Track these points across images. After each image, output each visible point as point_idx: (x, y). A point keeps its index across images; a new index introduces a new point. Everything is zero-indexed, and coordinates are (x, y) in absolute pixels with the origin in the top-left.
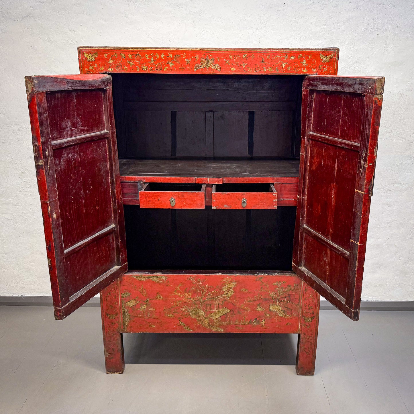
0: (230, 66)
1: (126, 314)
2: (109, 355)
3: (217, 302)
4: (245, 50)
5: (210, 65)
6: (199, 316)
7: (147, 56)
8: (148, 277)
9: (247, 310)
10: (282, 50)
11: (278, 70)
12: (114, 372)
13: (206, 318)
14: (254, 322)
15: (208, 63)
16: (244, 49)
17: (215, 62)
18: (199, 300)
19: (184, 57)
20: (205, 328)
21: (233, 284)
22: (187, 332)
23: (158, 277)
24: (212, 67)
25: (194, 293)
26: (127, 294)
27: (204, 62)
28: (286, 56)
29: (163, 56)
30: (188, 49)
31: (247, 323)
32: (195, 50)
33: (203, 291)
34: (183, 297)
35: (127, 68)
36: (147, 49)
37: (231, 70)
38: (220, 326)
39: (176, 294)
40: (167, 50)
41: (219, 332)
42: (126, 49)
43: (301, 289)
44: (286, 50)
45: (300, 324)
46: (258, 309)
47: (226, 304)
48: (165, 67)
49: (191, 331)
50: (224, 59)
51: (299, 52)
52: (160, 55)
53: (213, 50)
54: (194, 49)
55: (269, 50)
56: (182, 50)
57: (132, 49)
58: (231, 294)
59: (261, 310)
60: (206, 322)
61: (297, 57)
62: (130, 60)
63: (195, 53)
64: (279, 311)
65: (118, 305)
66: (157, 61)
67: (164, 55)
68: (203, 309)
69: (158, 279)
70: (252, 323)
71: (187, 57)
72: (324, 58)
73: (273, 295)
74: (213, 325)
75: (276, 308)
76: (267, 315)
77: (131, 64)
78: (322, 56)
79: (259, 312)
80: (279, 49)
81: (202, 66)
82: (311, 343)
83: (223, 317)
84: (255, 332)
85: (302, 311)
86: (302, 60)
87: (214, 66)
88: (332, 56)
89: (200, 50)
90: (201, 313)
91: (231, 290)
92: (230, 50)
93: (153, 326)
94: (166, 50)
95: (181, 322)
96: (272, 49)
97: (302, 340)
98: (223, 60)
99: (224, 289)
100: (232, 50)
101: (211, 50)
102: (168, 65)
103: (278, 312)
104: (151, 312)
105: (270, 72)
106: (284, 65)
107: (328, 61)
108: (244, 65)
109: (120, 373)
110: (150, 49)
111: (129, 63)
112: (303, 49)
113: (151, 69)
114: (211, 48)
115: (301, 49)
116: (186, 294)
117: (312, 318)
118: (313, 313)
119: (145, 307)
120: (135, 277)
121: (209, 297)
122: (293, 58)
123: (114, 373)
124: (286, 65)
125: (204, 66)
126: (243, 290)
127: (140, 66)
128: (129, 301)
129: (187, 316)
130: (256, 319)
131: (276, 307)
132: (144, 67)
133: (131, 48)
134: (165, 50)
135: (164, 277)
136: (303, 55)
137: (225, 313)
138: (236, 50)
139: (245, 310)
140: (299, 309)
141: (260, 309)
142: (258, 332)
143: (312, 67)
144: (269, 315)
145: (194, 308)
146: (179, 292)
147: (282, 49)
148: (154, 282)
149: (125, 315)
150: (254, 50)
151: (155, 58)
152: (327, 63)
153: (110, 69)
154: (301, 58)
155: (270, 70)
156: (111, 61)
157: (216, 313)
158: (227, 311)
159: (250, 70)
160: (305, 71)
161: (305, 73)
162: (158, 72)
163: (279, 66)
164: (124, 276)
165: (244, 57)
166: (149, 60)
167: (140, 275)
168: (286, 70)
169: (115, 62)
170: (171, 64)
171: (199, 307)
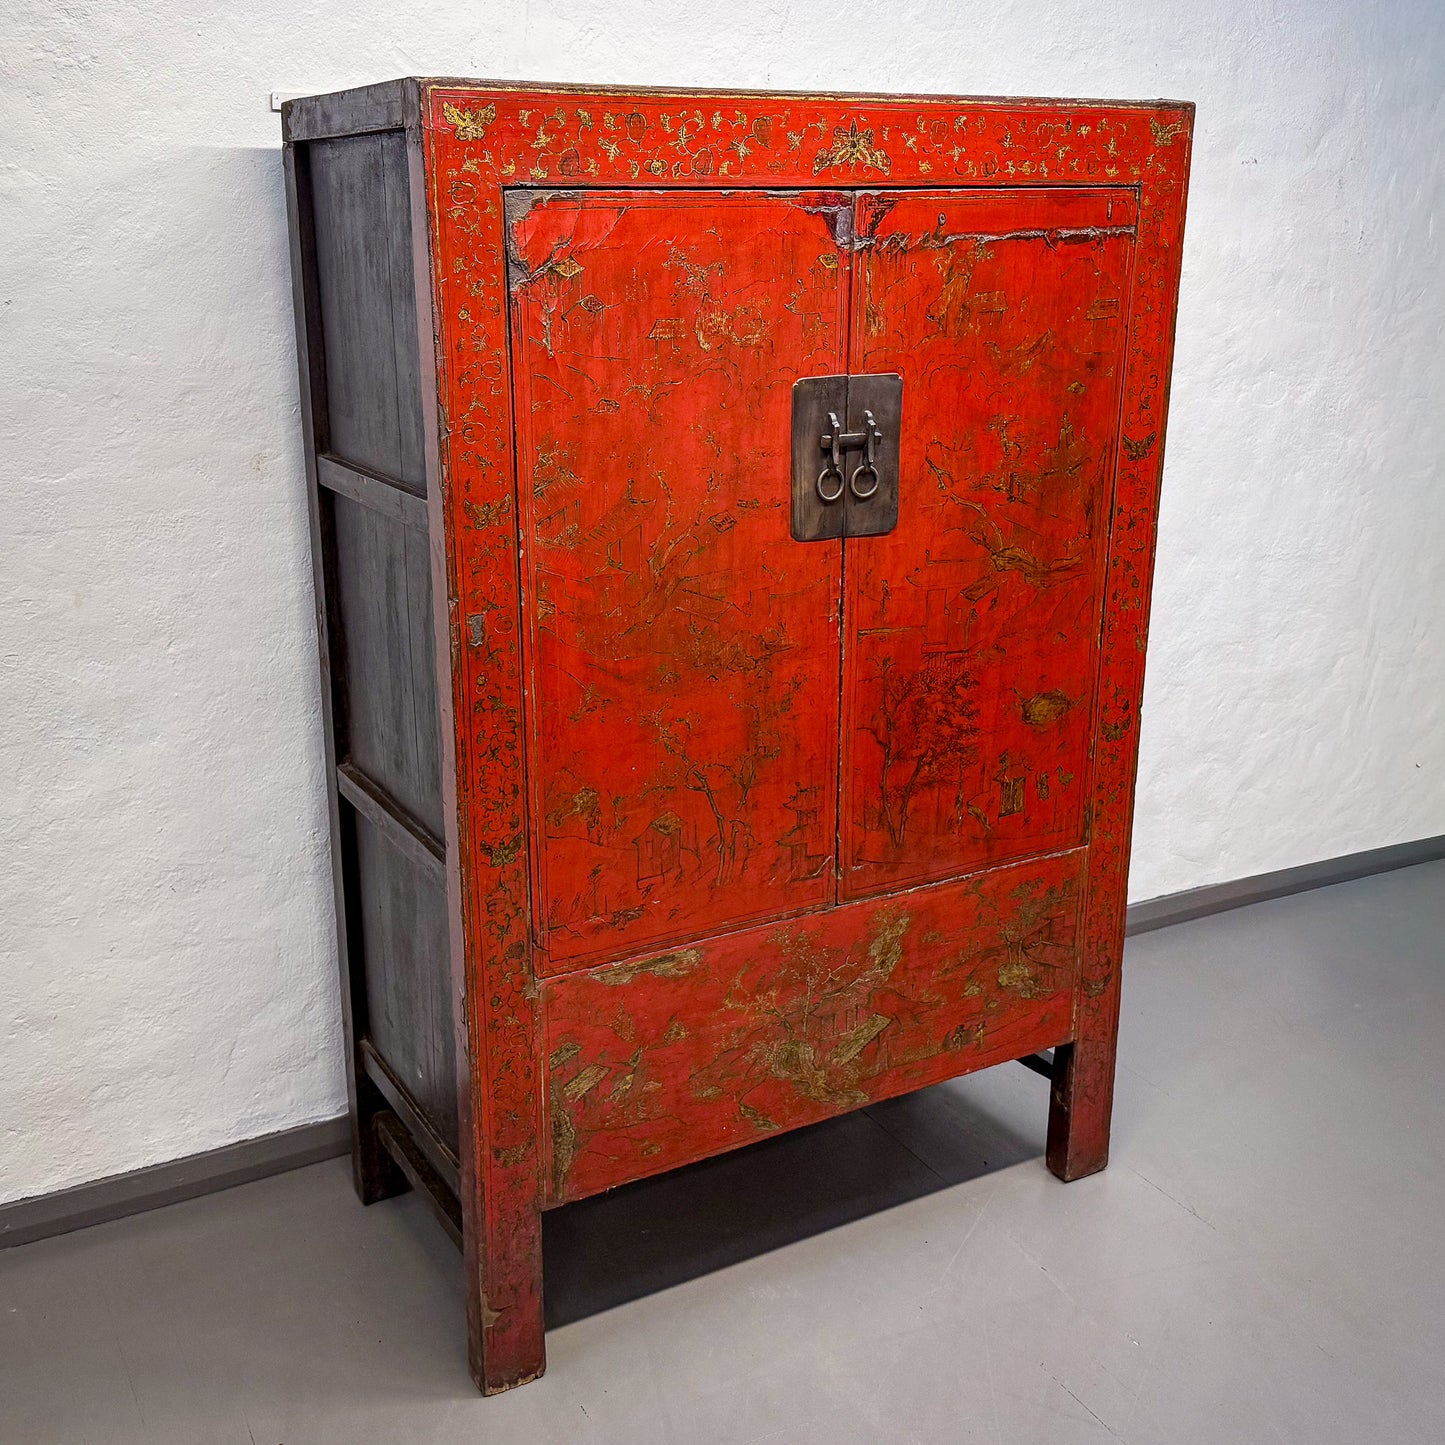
0: (916, 158)
1: (564, 1129)
2: (498, 1319)
3: (854, 1001)
4: (960, 102)
5: (862, 154)
6: (798, 1066)
7: (665, 118)
8: (641, 967)
9: (937, 1005)
10: (1059, 105)
11: (1047, 171)
12: (513, 1383)
13: (819, 1068)
14: (954, 1040)
15: (854, 146)
16: (959, 98)
17: (875, 143)
18: (800, 1008)
19: (783, 125)
20: (817, 1108)
21: (901, 925)
22: (761, 1138)
23: (673, 958)
24: (865, 158)
25: (786, 986)
26: (568, 1050)
27: (843, 142)
28: (1069, 122)
29: (717, 120)
30: (796, 95)
31: (936, 1048)
32: (817, 99)
33: (812, 972)
34: (753, 1011)
35: (596, 168)
36: (669, 96)
37: (920, 170)
38: (862, 1083)
39: (730, 1005)
40: (732, 97)
41: (858, 1107)
42: (597, 91)
44: (1068, 105)
45: (1076, 1010)
46: (966, 994)
47: (877, 1000)
48: (722, 161)
49: (776, 1129)
50: (902, 131)
51: (1099, 110)
52: (708, 115)
53: (872, 99)
54: (814, 96)
55: (1025, 104)
56: (778, 98)
57: (618, 94)
58: (893, 960)
59: (976, 991)
60: (821, 1082)
61: (1094, 128)
62: (607, 134)
63: (817, 110)
64: (1022, 981)
65: (537, 1101)
66: (700, 138)
67: (721, 115)
68: (811, 1039)
69: (675, 966)
70: (952, 1047)
71: (795, 126)
72: (1160, 133)
73: (1009, 932)
74: (842, 1087)
75: (1015, 974)
76: (991, 1005)
77: (613, 151)
78: (1154, 125)
79: (970, 1000)
80: (1051, 100)
81: (838, 158)
82: (1102, 1063)
83: (870, 1052)
85: (1082, 963)
86: (1107, 138)
87: (872, 155)
88: (1178, 126)
89: (832, 99)
90: (807, 1053)
91: (896, 947)
92: (918, 101)
93: (656, 1151)
94: (728, 97)
95: (745, 1107)
96: (1032, 100)
97: (1079, 1060)
98: (898, 135)
99: (875, 949)
100: (926, 101)
101: (864, 100)
102: (732, 154)
103: (1020, 985)
104: (649, 1097)
105: (1026, 176)
106: (1061, 154)
107: (1170, 143)
108: (956, 152)
109: (537, 1377)
110: (675, 95)
111: (604, 147)
112: (1111, 102)
113: (677, 169)
114: (867, 95)
115: (1105, 104)
116: (760, 999)
117: (1106, 980)
118: (1108, 963)
119: (628, 1083)
120: (597, 977)
121: (829, 988)
122: (1084, 130)
123: (517, 1383)
124: (1067, 153)
125: (842, 157)
126: (929, 935)
127: (642, 158)
128: (576, 1077)
129: (762, 1078)
130: (962, 1026)
131: (1016, 971)
132: (656, 163)
133: (616, 89)
134: (724, 97)
135: (693, 952)
136: (1109, 124)
137: (875, 1034)
138: (935, 102)
139: (931, 1007)
140: (1075, 959)
142: (965, 1069)
143: (1130, 162)
144: (995, 1004)
145: (783, 1042)
146: (739, 996)
147: (1059, 100)
148: (663, 981)
149: (560, 1135)
150: (985, 103)
151: (693, 126)
152: (1165, 149)
153: (539, 173)
154: (1105, 132)
155: (1026, 169)
156: (543, 140)
157: (849, 1043)
158: (882, 1022)
159: (972, 170)
160: (1112, 172)
161: (1113, 179)
162: (700, 181)
163: (1049, 157)
164: (561, 982)
165: (956, 127)
166: (671, 134)
167: (614, 964)
168: (1066, 169)
169: (558, 145)
170: (742, 150)
171: (800, 1033)
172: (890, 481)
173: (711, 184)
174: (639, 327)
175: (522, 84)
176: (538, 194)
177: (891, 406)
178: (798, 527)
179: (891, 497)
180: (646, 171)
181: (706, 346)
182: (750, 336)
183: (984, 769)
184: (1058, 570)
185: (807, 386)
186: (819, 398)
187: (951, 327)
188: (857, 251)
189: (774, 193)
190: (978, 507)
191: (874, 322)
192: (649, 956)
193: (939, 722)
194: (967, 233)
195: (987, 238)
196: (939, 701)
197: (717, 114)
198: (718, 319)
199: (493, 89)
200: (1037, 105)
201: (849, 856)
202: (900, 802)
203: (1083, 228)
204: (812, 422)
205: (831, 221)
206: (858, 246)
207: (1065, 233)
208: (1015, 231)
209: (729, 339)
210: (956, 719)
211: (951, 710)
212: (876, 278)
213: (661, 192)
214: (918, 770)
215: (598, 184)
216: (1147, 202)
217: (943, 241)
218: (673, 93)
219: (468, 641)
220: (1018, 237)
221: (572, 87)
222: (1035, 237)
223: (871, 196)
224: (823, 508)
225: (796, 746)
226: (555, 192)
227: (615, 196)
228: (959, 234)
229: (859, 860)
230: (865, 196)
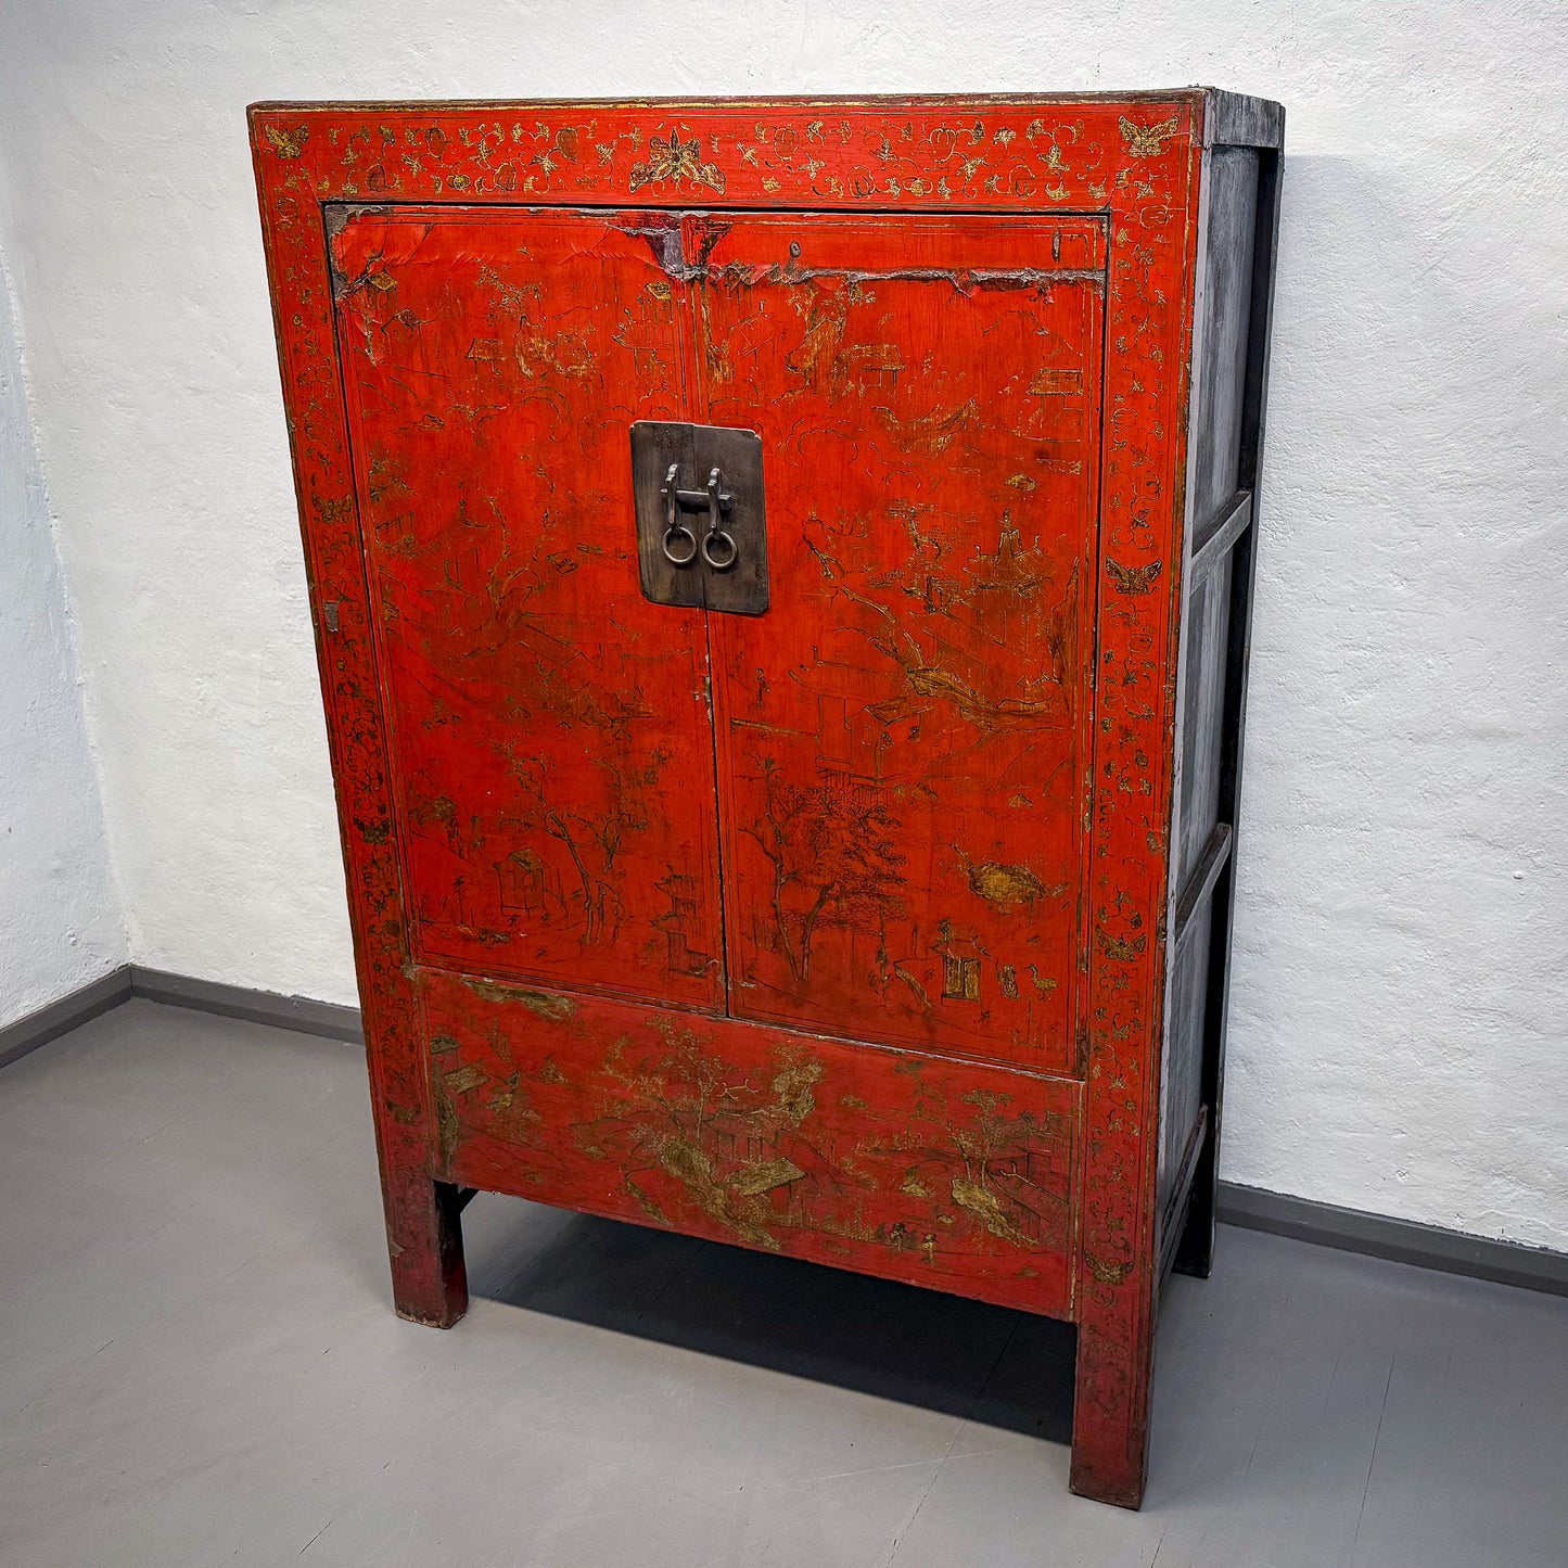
0: (758, 173)
1: (447, 1115)
2: (401, 1253)
3: (757, 1132)
4: (812, 104)
5: (687, 169)
6: (691, 1170)
7: (464, 132)
8: (512, 992)
9: (865, 1184)
10: (962, 103)
11: (948, 191)
12: (419, 1319)
13: (717, 1185)
14: (892, 1236)
15: (677, 159)
16: (809, 99)
17: (702, 156)
18: (691, 1110)
19: (590, 137)
20: (715, 1226)
21: (812, 1073)
22: (651, 1225)
23: (544, 998)
24: (691, 174)
25: (673, 1080)
26: (447, 1042)
27: (662, 155)
28: (979, 126)
29: (517, 133)
30: (603, 103)
31: (867, 1234)
32: (627, 106)
33: (705, 1080)
34: (637, 1088)
35: (400, 183)
36: (465, 109)
37: (766, 187)
38: (770, 1225)
39: (611, 1072)
40: (531, 108)
41: (766, 1251)
42: (396, 107)
43: (1075, 1138)
44: (977, 103)
45: (1074, 1281)
46: (907, 1190)
47: (787, 1144)
48: (528, 176)
49: (667, 1224)
50: (735, 141)
51: (1031, 108)
52: (508, 128)
53: (694, 105)
54: (624, 103)
55: (909, 104)
56: (581, 106)
57: (416, 110)
58: (805, 1108)
59: (920, 1193)
60: (719, 1201)
61: (1021, 131)
62: (410, 150)
63: (629, 119)
64: (990, 1211)
65: (421, 1075)
66: (501, 151)
67: (522, 127)
68: (706, 1150)
69: (547, 1007)
70: (888, 1242)
71: (603, 137)
72: (1138, 138)
73: (965, 1142)
74: (745, 1218)
75: (977, 1197)
76: (944, 1220)
77: (416, 166)
78: (1126, 126)
79: (911, 1199)
80: (947, 97)
81: (658, 173)
83: (781, 1194)
84: (901, 1280)
85: (1082, 1230)
86: (1044, 145)
87: (700, 170)
88: (1171, 126)
89: (645, 106)
90: (703, 1163)
91: (807, 1093)
92: (755, 104)
93: (539, 1180)
94: (527, 108)
95: (632, 1184)
96: (918, 98)
97: (1084, 1351)
98: (730, 146)
99: (780, 1085)
100: (764, 105)
101: (684, 105)
102: (535, 169)
103: (986, 1215)
104: (529, 1124)
105: (918, 199)
106: (969, 169)
107: (1157, 152)
108: (812, 168)
109: (439, 1327)
110: (472, 108)
111: (406, 163)
112: (1046, 96)
113: (480, 184)
114: (687, 99)
115: (1037, 98)
116: (645, 1080)
117: (1125, 1267)
118: (1127, 1249)
119: (507, 1100)
120: (469, 985)
121: (726, 1105)
122: (1005, 137)
123: (423, 1323)
124: (979, 168)
125: (662, 173)
126: (850, 1100)
127: (444, 174)
128: (457, 1071)
129: (651, 1164)
130: (903, 1225)
131: (978, 1194)
132: (459, 180)
133: (413, 105)
134: (523, 108)
135: (567, 1001)
136: (1047, 125)
137: (785, 1180)
138: (778, 104)
139: (857, 1182)
140: (1069, 1217)
141: (914, 1189)
142: (910, 1279)
143: (1087, 180)
144: (950, 1221)
145: (673, 1137)
146: (619, 1066)
147: (960, 97)
148: (534, 1016)
149: (444, 1118)
150: (847, 104)
151: (493, 139)
152: (1150, 162)
153: (350, 189)
154: (1039, 139)
155: (916, 188)
156: (351, 156)
157: (755, 1177)
158: (793, 1172)
159: (838, 192)
160: (1058, 194)
161: (1060, 203)
162: (504, 197)
163: (953, 174)
164: (435, 974)
165: (810, 135)
166: (472, 148)
167: (485, 979)
168: (980, 191)
169: (365, 161)
170: (547, 164)
171: (692, 1137)
172: (754, 554)
173: (516, 201)
174: (456, 344)
175: (330, 104)
176: (351, 209)
177: (747, 467)
178: (647, 586)
179: (757, 574)
180: (449, 186)
181: (528, 372)
182: (575, 367)
183: (915, 930)
184: (1009, 713)
185: (645, 430)
186: (659, 444)
187: (822, 383)
188: (688, 281)
189: (587, 211)
190: (883, 609)
191: (718, 367)
192: (520, 987)
193: (848, 853)
194: (833, 268)
195: (861, 276)
196: (846, 828)
197: (517, 126)
198: (539, 344)
199: (304, 110)
200: (927, 104)
201: (739, 969)
202: (799, 929)
203: (1012, 270)
204: (654, 471)
205: (657, 247)
206: (688, 275)
207: (982, 275)
208: (904, 269)
209: (552, 367)
210: (873, 859)
211: (862, 843)
212: (713, 315)
213: (465, 208)
214: (821, 902)
215: (403, 199)
216: (1122, 237)
217: (799, 275)
218: (470, 106)
219: (326, 626)
220: (909, 278)
221: (374, 105)
222: (936, 279)
223: (697, 219)
224: (674, 570)
225: (666, 825)
226: (367, 207)
227: (421, 211)
228: (821, 268)
229: (749, 976)
230: (690, 217)
